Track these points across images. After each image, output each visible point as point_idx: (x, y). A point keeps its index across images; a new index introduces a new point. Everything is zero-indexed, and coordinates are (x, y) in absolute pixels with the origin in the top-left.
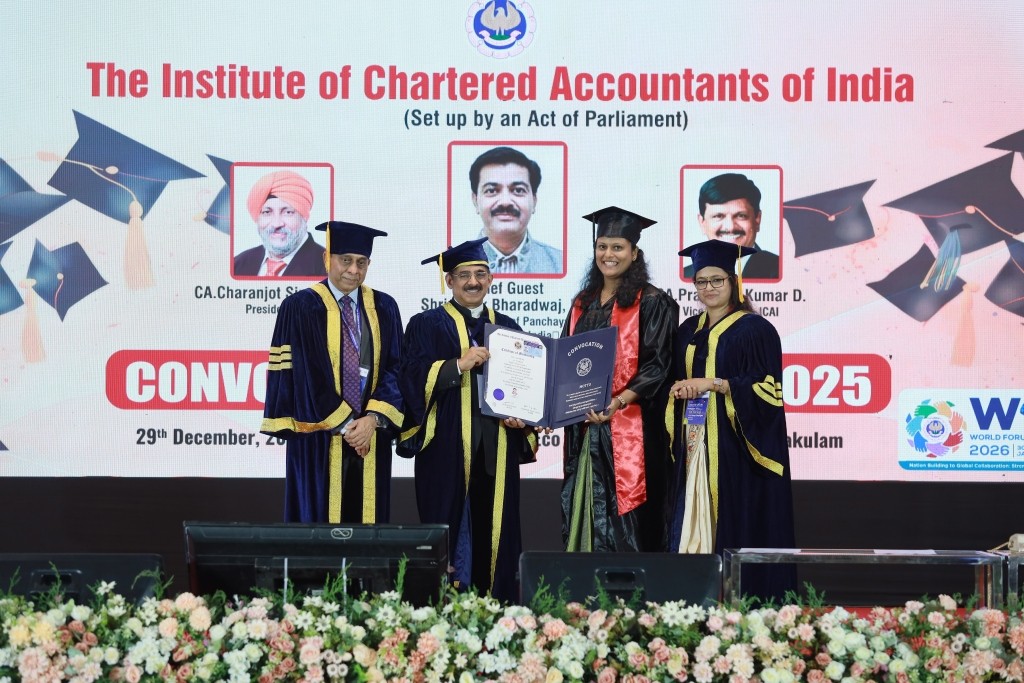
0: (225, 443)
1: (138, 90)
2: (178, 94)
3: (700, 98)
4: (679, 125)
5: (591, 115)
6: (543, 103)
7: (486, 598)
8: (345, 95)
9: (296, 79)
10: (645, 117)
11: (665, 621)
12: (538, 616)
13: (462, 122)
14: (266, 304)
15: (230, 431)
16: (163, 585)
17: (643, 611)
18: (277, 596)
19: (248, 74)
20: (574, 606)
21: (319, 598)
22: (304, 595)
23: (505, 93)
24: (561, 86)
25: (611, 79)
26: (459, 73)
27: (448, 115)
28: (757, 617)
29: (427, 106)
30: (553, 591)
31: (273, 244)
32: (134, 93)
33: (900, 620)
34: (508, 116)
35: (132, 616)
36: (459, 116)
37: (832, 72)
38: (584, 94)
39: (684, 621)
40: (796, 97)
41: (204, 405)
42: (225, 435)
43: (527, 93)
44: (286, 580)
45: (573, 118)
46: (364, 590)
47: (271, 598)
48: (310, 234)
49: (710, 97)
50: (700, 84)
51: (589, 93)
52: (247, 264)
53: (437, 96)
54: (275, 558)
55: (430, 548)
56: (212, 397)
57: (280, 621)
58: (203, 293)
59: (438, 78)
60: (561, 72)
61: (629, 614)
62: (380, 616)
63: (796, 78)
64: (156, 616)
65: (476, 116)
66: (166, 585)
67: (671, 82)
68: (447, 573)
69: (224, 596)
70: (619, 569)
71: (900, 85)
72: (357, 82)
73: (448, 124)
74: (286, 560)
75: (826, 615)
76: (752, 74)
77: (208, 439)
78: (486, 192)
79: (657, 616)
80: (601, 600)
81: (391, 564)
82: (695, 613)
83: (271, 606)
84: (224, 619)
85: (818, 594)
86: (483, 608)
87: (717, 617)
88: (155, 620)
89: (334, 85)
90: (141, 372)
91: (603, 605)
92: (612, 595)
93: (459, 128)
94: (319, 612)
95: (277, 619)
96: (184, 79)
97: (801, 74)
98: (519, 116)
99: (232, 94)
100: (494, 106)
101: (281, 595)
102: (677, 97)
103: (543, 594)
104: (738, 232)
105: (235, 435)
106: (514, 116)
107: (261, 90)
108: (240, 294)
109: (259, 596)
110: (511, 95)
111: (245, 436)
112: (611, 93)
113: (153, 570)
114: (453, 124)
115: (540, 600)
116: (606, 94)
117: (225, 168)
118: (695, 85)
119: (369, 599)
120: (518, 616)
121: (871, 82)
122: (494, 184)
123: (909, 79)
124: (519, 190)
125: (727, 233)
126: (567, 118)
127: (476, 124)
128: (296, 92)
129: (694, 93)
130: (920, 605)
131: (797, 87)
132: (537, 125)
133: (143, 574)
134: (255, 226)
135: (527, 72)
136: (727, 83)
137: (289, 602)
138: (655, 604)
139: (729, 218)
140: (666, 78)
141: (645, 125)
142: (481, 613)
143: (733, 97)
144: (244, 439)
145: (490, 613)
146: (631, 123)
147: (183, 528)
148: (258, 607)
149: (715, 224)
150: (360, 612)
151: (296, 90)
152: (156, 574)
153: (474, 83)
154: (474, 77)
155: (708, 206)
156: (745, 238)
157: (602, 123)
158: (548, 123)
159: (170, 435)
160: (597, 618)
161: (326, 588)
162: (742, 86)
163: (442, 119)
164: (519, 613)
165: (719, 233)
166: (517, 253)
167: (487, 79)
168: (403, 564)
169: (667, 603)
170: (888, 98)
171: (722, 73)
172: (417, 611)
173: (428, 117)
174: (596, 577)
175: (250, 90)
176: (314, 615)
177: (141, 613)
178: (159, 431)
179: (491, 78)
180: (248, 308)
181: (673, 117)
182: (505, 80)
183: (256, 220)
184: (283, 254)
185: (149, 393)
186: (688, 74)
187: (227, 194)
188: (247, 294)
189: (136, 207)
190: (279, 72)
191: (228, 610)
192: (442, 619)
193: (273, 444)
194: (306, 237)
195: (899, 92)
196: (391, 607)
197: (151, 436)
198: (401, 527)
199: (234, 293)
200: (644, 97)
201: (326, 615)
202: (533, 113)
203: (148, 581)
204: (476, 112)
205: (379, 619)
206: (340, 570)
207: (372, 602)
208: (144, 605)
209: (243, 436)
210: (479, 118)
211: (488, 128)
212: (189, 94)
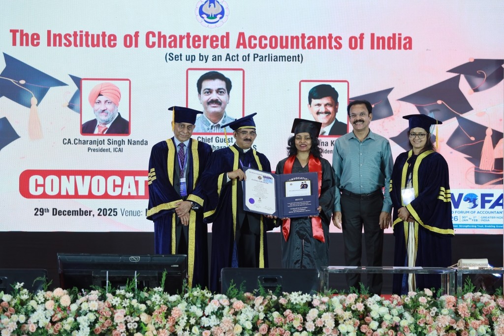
0: (78, 215)
1: (35, 43)
2: (55, 45)
3: (309, 47)
4: (299, 61)
5: (256, 56)
6: (233, 50)
7: (205, 290)
8: (136, 46)
9: (112, 38)
10: (282, 57)
11: (292, 301)
12: (230, 299)
13: (193, 59)
14: (97, 148)
15: (80, 209)
16: (47, 284)
17: (281, 297)
18: (103, 289)
19: (89, 35)
20: (247, 294)
21: (124, 290)
22: (116, 289)
23: (214, 45)
24: (241, 42)
25: (266, 38)
26: (192, 35)
27: (186, 56)
28: (336, 300)
29: (176, 51)
30: (237, 287)
31: (101, 118)
32: (33, 44)
33: (405, 301)
34: (216, 56)
35: (32, 299)
36: (192, 56)
37: (373, 35)
38: (252, 45)
39: (301, 301)
40: (356, 47)
41: (67, 196)
42: (78, 211)
43: (225, 45)
44: (107, 282)
45: (247, 57)
46: (145, 286)
47: (100, 291)
48: (119, 113)
49: (314, 47)
50: (309, 41)
51: (255, 45)
52: (88, 128)
53: (181, 46)
54: (102, 271)
55: (178, 266)
56: (72, 193)
57: (104, 302)
58: (67, 141)
59: (182, 38)
60: (242, 35)
61: (274, 298)
62: (153, 299)
63: (355, 38)
64: (44, 299)
65: (200, 56)
66: (49, 284)
67: (295, 40)
68: (186, 278)
69: (77, 290)
70: (269, 276)
71: (405, 42)
72: (142, 39)
73: (187, 60)
74: (107, 272)
75: (370, 298)
76: (334, 36)
77: (69, 213)
78: (205, 93)
79: (288, 299)
80: (260, 291)
81: (158, 274)
82: (306, 297)
83: (100, 294)
84: (77, 301)
85: (366, 288)
86: (203, 295)
87: (317, 299)
88: (43, 301)
89: (131, 41)
90: (36, 180)
91: (262, 294)
92: (266, 288)
93: (192, 62)
94: (124, 297)
95: (103, 301)
96: (58, 38)
97: (358, 36)
98: (221, 56)
99: (81, 45)
100: (209, 51)
101: (105, 289)
102: (298, 47)
103: (233, 288)
104: (327, 113)
105: (83, 211)
106: (218, 56)
107: (95, 43)
108: (85, 142)
109: (94, 290)
110: (217, 46)
111: (87, 211)
112: (266, 45)
113: (43, 277)
114: (189, 60)
115: (231, 292)
116: (263, 45)
117: (78, 81)
118: (307, 41)
119: (148, 291)
120: (220, 299)
121: (392, 40)
122: (209, 89)
123: (410, 39)
124: (221, 92)
125: (322, 113)
126: (244, 57)
127: (200, 60)
128: (112, 44)
129: (306, 45)
130: (415, 293)
131: (356, 43)
132: (230, 60)
133: (38, 279)
134: (92, 110)
135: (225, 35)
136: (322, 40)
137: (109, 292)
138: (287, 293)
139: (323, 106)
140: (292, 38)
141: (282, 61)
142: (202, 298)
143: (325, 47)
144: (87, 213)
145: (207, 297)
146: (276, 60)
147: (57, 257)
148: (94, 295)
149: (316, 109)
150: (143, 297)
151: (112, 43)
152: (44, 279)
153: (199, 40)
154: (199, 37)
155: (313, 100)
156: (331, 115)
157: (261, 60)
158: (235, 60)
159: (51, 211)
160: (259, 300)
161: (127, 286)
162: (329, 42)
163: (184, 58)
164: (221, 298)
165: (318, 113)
166: (220, 123)
167: (205, 38)
168: (164, 274)
169: (293, 293)
170: (400, 48)
171: (319, 35)
172: (171, 297)
173: (177, 56)
174: (259, 280)
175: (90, 43)
176: (121, 299)
177: (36, 298)
178: (45, 209)
179: (207, 38)
180: (89, 149)
181: (295, 57)
182: (214, 39)
183: (93, 106)
184: (106, 123)
185: (40, 191)
186: (303, 36)
187: (78, 94)
188: (89, 142)
189: (34, 100)
190: (104, 34)
191: (79, 296)
192: (183, 301)
193: (101, 215)
194: (117, 115)
195: (405, 45)
196: (158, 295)
197: (42, 211)
198: (163, 256)
199: (82, 142)
200: (282, 47)
201: (127, 299)
202: (228, 54)
203: (40, 282)
204: (200, 54)
205: (153, 301)
206: (134, 277)
207: (149, 292)
208: (38, 294)
209: (86, 211)
210: (201, 57)
211: (206, 62)
212: (60, 45)
